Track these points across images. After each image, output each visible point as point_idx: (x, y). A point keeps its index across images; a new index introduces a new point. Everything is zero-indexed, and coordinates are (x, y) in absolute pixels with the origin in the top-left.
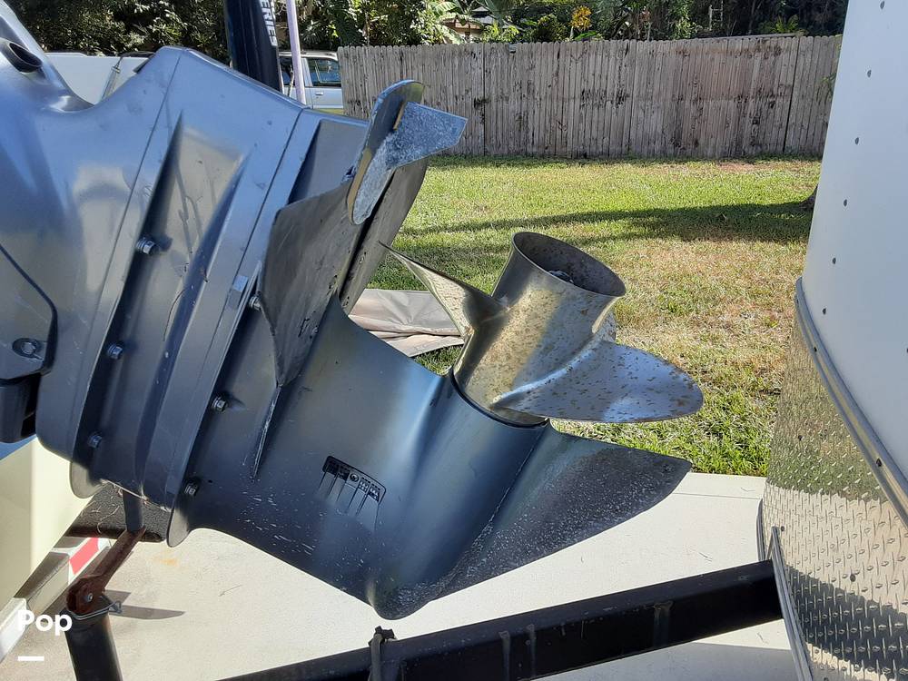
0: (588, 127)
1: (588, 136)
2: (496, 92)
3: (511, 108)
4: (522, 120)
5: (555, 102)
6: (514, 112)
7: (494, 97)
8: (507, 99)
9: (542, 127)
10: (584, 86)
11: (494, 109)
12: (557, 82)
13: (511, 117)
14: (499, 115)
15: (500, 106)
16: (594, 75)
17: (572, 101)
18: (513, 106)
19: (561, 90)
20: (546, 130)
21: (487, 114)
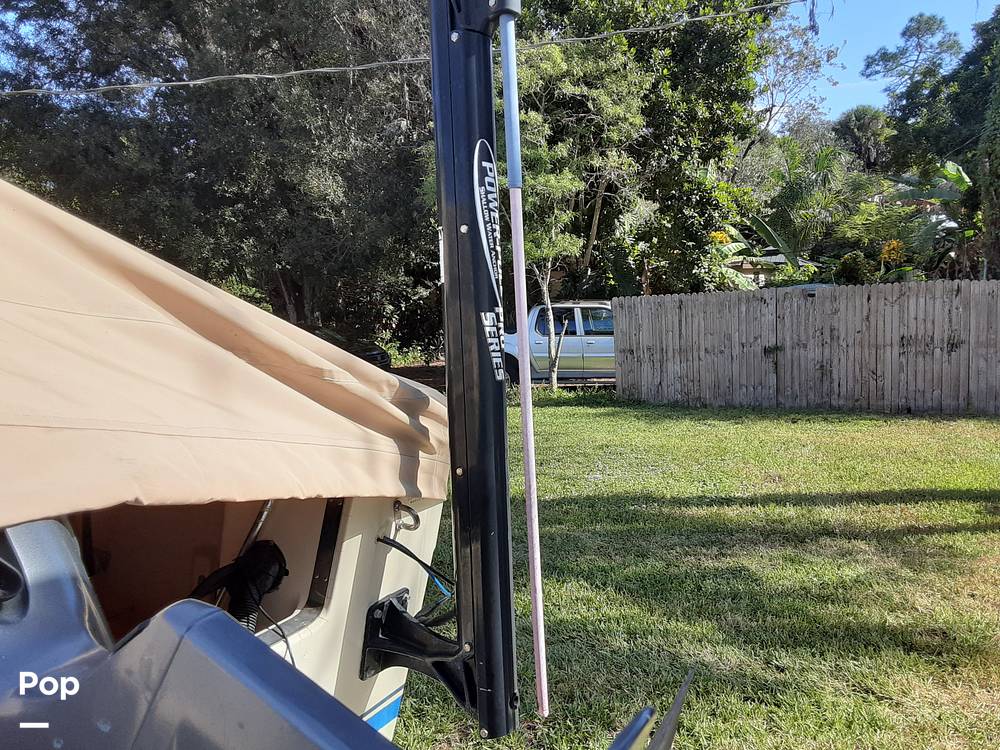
0: (911, 378)
1: (912, 388)
2: (792, 338)
3: (811, 355)
4: (824, 370)
5: (866, 350)
6: (814, 359)
7: (788, 344)
8: (805, 346)
9: (851, 376)
10: (904, 331)
11: (789, 357)
12: (868, 328)
13: (811, 366)
14: (796, 364)
15: (796, 354)
16: (916, 319)
17: (888, 349)
18: (813, 353)
19: (873, 335)
20: (855, 380)
21: (781, 361)
